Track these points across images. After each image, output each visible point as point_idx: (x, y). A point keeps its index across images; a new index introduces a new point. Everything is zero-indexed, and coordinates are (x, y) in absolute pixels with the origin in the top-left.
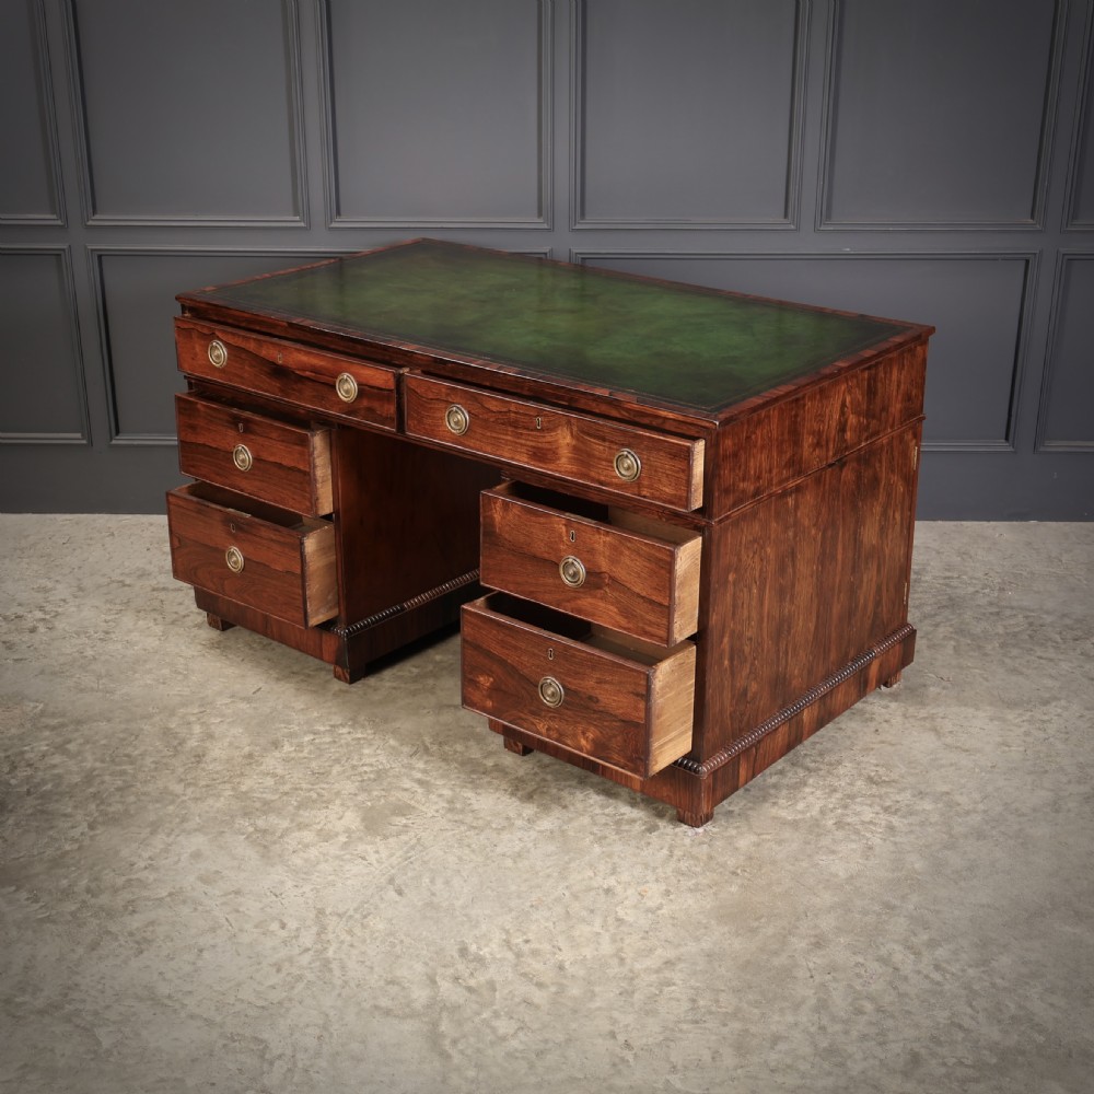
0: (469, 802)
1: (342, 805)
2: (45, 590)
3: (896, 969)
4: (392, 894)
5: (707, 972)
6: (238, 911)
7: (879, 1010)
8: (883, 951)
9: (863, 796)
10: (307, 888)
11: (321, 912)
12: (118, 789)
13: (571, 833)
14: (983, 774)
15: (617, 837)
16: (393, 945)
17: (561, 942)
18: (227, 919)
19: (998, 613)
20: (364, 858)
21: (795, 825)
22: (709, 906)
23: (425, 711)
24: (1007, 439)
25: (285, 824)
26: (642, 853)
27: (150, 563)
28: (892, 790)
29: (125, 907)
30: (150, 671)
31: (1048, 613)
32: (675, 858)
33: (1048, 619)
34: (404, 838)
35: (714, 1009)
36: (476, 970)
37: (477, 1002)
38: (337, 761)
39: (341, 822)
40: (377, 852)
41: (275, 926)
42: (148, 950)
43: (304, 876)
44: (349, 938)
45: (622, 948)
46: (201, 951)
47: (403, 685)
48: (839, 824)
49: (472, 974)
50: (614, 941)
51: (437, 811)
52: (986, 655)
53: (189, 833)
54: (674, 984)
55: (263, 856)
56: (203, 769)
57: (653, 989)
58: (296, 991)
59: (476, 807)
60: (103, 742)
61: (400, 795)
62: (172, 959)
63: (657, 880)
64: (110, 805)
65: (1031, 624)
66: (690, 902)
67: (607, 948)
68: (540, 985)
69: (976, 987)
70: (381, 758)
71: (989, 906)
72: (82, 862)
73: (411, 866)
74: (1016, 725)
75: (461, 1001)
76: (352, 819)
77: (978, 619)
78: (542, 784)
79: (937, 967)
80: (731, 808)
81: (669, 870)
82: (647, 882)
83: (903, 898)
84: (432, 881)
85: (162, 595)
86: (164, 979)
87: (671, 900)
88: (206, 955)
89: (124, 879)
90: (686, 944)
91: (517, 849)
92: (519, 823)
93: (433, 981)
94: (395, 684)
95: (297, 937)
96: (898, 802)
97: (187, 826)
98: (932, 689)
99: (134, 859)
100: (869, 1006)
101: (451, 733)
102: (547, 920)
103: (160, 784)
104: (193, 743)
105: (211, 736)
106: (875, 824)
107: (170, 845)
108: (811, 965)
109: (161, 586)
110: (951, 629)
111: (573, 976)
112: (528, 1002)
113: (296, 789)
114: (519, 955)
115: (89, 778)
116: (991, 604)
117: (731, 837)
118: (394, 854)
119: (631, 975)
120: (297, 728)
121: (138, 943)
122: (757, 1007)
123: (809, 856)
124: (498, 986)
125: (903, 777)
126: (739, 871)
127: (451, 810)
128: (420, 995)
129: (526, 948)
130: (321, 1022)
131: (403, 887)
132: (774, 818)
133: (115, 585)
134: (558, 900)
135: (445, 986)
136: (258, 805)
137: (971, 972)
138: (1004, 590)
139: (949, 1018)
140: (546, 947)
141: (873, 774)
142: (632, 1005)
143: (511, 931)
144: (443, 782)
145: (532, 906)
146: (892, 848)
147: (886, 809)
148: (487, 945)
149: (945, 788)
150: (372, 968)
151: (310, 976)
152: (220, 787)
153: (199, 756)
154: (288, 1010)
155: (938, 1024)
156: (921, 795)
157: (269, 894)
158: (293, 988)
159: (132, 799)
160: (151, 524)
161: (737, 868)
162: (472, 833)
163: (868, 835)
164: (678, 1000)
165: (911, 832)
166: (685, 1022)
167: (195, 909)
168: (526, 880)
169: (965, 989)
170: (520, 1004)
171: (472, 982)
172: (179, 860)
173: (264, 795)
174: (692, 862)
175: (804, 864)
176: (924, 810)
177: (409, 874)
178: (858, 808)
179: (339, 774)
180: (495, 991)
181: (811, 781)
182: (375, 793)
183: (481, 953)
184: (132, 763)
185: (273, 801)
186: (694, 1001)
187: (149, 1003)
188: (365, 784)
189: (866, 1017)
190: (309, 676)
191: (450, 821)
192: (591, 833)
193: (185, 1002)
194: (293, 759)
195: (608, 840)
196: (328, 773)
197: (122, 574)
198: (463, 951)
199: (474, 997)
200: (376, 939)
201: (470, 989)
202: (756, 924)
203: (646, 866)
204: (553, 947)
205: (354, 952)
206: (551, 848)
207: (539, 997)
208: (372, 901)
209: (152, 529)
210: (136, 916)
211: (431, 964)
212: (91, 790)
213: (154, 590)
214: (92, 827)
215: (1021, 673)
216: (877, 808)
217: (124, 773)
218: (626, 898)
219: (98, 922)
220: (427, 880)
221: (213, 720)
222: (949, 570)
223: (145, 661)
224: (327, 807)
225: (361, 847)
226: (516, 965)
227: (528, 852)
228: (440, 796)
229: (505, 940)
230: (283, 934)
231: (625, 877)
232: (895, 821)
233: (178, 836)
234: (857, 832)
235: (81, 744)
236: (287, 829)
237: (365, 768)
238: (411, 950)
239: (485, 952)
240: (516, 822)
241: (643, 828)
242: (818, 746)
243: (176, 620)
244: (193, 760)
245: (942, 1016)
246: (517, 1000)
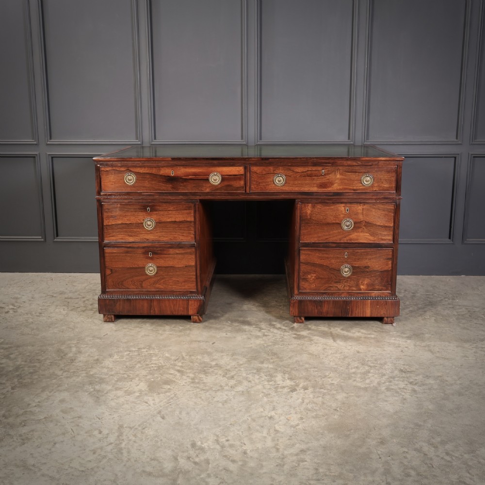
0: (202, 379)
1: (139, 380)
2: (17, 298)
3: (425, 455)
4: (159, 418)
5: (323, 455)
6: (78, 426)
7: (418, 474)
8: (417, 446)
9: (399, 377)
10: (116, 416)
11: (121, 427)
12: (30, 373)
13: (252, 392)
14: (457, 369)
15: (275, 394)
16: (157, 442)
17: (246, 441)
18: (72, 429)
19: (453, 307)
20: (146, 403)
21: (366, 389)
22: (323, 425)
23: (184, 343)
24: (450, 238)
25: (109, 388)
26: (288, 401)
27: (66, 289)
28: (413, 375)
29: (21, 424)
30: (57, 327)
31: (476, 307)
32: (305, 403)
33: (477, 310)
34: (168, 394)
35: (327, 473)
36: (199, 454)
37: (199, 469)
38: (139, 362)
39: (138, 387)
40: (154, 400)
41: (96, 433)
42: (27, 443)
43: (114, 410)
44: (134, 438)
45: (278, 444)
46: (55, 444)
47: (175, 333)
48: (388, 389)
49: (197, 455)
50: (273, 440)
51: (186, 383)
52: (450, 322)
53: (61, 391)
54: (306, 461)
55: (96, 401)
56: (73, 365)
57: (294, 464)
58: (102, 463)
59: (205, 381)
60: (28, 354)
61: (168, 376)
62: (39, 447)
63: (296, 413)
64: (25, 379)
65: (469, 311)
66: (314, 422)
67: (269, 443)
68: (233, 461)
69: (470, 464)
70: (161, 361)
71: (470, 425)
72: (4, 403)
73: (170, 406)
74: (469, 349)
75: (190, 469)
76: (143, 386)
77: (444, 309)
78: (239, 372)
79: (447, 454)
80: (333, 382)
81: (302, 409)
82: (291, 414)
83: (425, 421)
84: (180, 413)
85: (69, 300)
86: (33, 457)
87: (303, 422)
88: (57, 445)
89: (23, 411)
90: (312, 442)
91: (225, 399)
92: (227, 388)
93: (176, 459)
94: (171, 333)
95: (107, 438)
96: (416, 380)
97: (60, 388)
98: (427, 335)
99: (30, 402)
100: (413, 473)
101: (196, 351)
102: (239, 431)
103: (51, 371)
104: (71, 355)
105: (80, 352)
106: (406, 389)
107: (50, 396)
108: (379, 452)
109: (69, 297)
110: (432, 313)
111: (251, 457)
112: (226, 470)
113: (117, 373)
114: (223, 447)
115: (17, 368)
116: (449, 304)
117: (333, 394)
118: (162, 401)
119: (282, 457)
120: (122, 349)
121: (23, 440)
122: (351, 473)
123: (374, 402)
124: (210, 462)
125: (417, 370)
126: (338, 409)
127: (193, 382)
128: (168, 466)
129: (227, 444)
130: (113, 478)
131: (165, 415)
132: (354, 386)
133: (49, 296)
134: (244, 422)
135: (182, 461)
136: (97, 380)
137: (466, 456)
138: (454, 299)
139: (458, 479)
140: (238, 443)
141: (402, 368)
142: (283, 471)
143: (220, 435)
144: (190, 371)
145: (231, 424)
146: (416, 399)
147: (411, 383)
148: (206, 442)
149: (440, 374)
150: (144, 452)
151: (111, 456)
152: (80, 372)
153: (73, 360)
154: (96, 472)
155: (453, 482)
156: (428, 377)
157: (96, 418)
158: (100, 461)
159: (36, 377)
160: (70, 276)
161: (337, 408)
162: (203, 392)
163: (403, 394)
164: (308, 469)
165: (425, 392)
166: (312, 480)
167: (56, 425)
168: (228, 413)
169: (464, 464)
170: (222, 470)
171: (197, 460)
172: (53, 403)
173: (101, 376)
174: (314, 405)
175: (372, 406)
176: (430, 383)
177: (169, 410)
178: (397, 383)
179: (139, 367)
180: (209, 464)
181: (372, 371)
182: (156, 375)
183: (203, 446)
184: (39, 363)
185: (105, 378)
186: (317, 469)
187: (22, 468)
188: (151, 372)
189: (412, 478)
190: (131, 329)
191: (192, 387)
192: (262, 392)
193: (41, 468)
194: (117, 361)
195: (271, 396)
196: (134, 367)
197: (53, 293)
198: (193, 445)
199: (197, 467)
200: (148, 439)
201: (195, 463)
202: (348, 433)
203: (290, 406)
204: (241, 443)
205: (136, 445)
206: (242, 398)
207: (232, 467)
208: (148, 421)
209: (70, 278)
210: (26, 427)
211: (176, 451)
212: (17, 373)
213: (66, 298)
214: (13, 388)
215: (468, 329)
216: (406, 382)
217: (35, 366)
218: (280, 421)
219: (5, 430)
220: (178, 412)
221: (82, 346)
222: (427, 292)
223: (55, 324)
224: (131, 381)
225: (146, 398)
226: (221, 452)
227: (230, 400)
228: (188, 377)
229: (216, 440)
230: (100, 436)
231: (280, 411)
232: (416, 388)
233: (55, 392)
234: (397, 392)
235: (17, 355)
236: (110, 390)
237: (152, 365)
238: (166, 444)
239: (205, 445)
240: (225, 388)
241: (289, 390)
242: (374, 357)
243: (73, 309)
244: (70, 361)
245: (454, 478)
246: (221, 468)
